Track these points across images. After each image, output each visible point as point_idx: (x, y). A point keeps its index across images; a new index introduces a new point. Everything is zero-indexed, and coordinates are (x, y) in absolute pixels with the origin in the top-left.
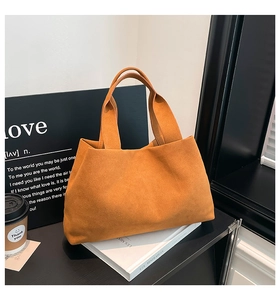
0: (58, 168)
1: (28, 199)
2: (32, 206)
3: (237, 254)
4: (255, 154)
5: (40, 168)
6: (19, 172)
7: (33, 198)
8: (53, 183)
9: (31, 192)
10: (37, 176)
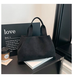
0: (18, 42)
1: (10, 49)
2: (11, 51)
3: (63, 66)
4: (69, 41)
5: (13, 42)
6: (8, 42)
7: (11, 49)
8: (16, 45)
9: (11, 47)
10: (13, 43)
